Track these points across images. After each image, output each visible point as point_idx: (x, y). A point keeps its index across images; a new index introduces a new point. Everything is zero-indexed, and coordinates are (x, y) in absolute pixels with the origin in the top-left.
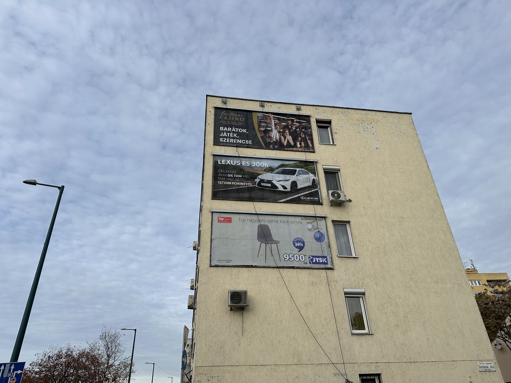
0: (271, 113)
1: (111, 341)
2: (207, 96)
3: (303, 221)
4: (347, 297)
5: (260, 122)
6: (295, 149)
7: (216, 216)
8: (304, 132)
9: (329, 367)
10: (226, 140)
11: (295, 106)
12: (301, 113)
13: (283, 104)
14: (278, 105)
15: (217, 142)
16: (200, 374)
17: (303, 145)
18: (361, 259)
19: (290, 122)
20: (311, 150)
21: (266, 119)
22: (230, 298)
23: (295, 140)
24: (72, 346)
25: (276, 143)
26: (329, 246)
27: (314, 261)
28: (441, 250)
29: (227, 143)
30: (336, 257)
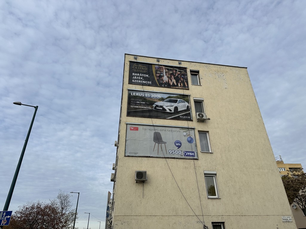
0: (164, 66)
1: (64, 200)
2: (125, 54)
3: (181, 130)
4: (206, 176)
5: (156, 71)
6: (177, 87)
7: (129, 126)
8: (182, 77)
9: (194, 217)
10: (136, 81)
11: (178, 61)
12: (182, 66)
13: (171, 60)
14: (168, 61)
15: (130, 82)
16: (117, 220)
17: (182, 85)
18: (215, 154)
19: (174, 71)
20: (187, 88)
21: (160, 69)
22: (136, 175)
23: (177, 82)
24: (41, 202)
25: (166, 83)
26: (196, 146)
27: (187, 154)
28: (262, 149)
29: (136, 83)
30: (200, 152)
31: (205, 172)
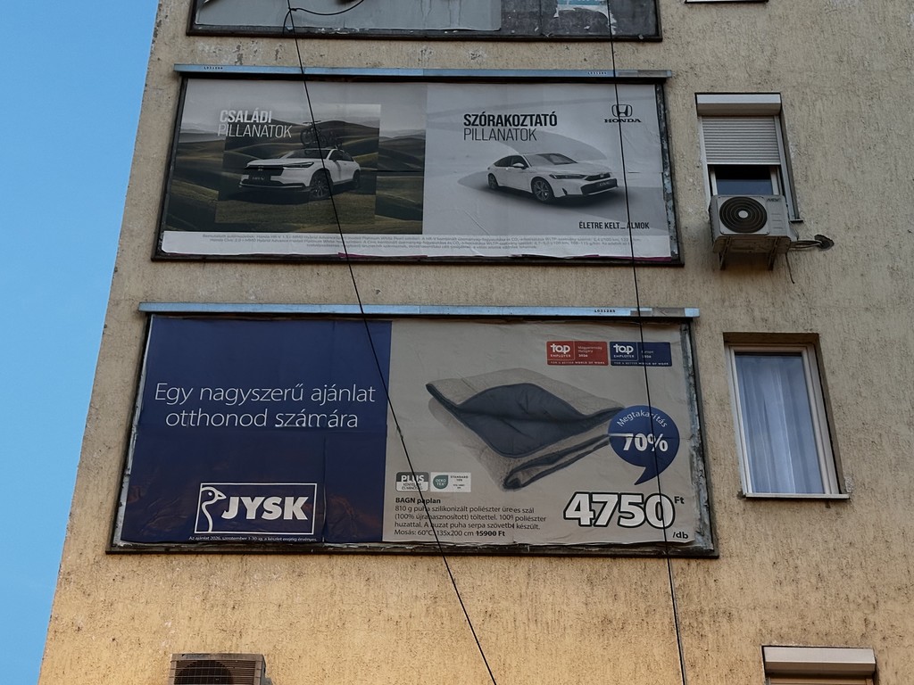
18: (863, 507)
20: (645, 33)
30: (735, 500)
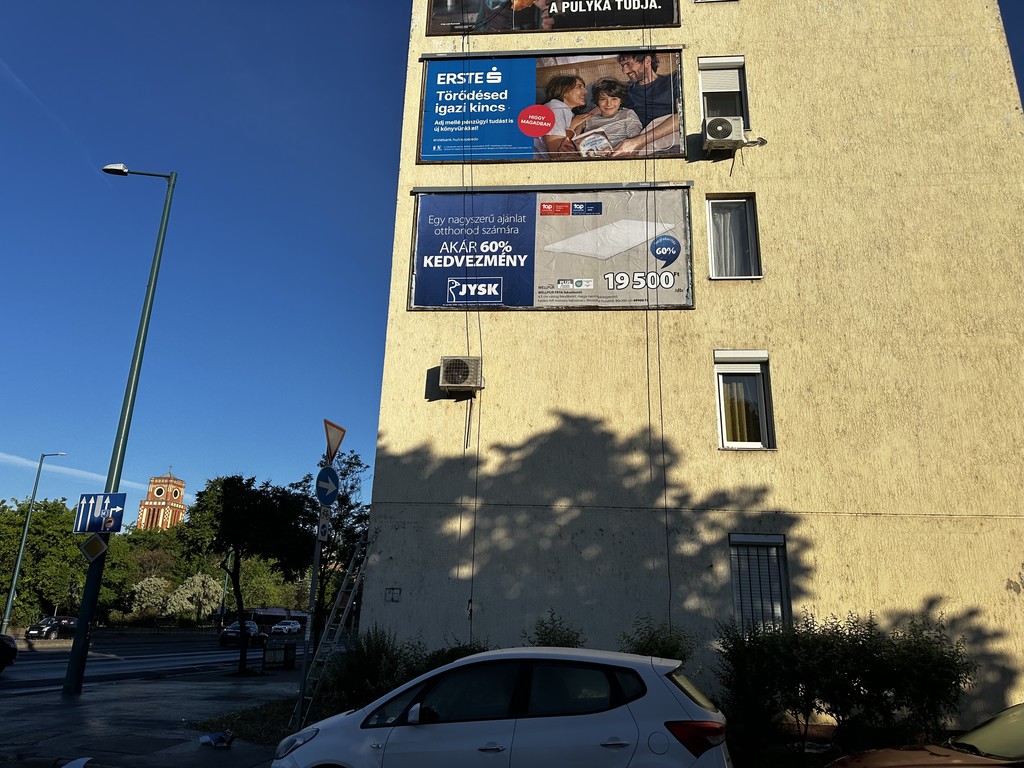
9: (657, 515)
16: (380, 516)
18: (770, 283)
20: (671, 22)
22: (442, 372)
30: (705, 280)
31: (719, 355)
